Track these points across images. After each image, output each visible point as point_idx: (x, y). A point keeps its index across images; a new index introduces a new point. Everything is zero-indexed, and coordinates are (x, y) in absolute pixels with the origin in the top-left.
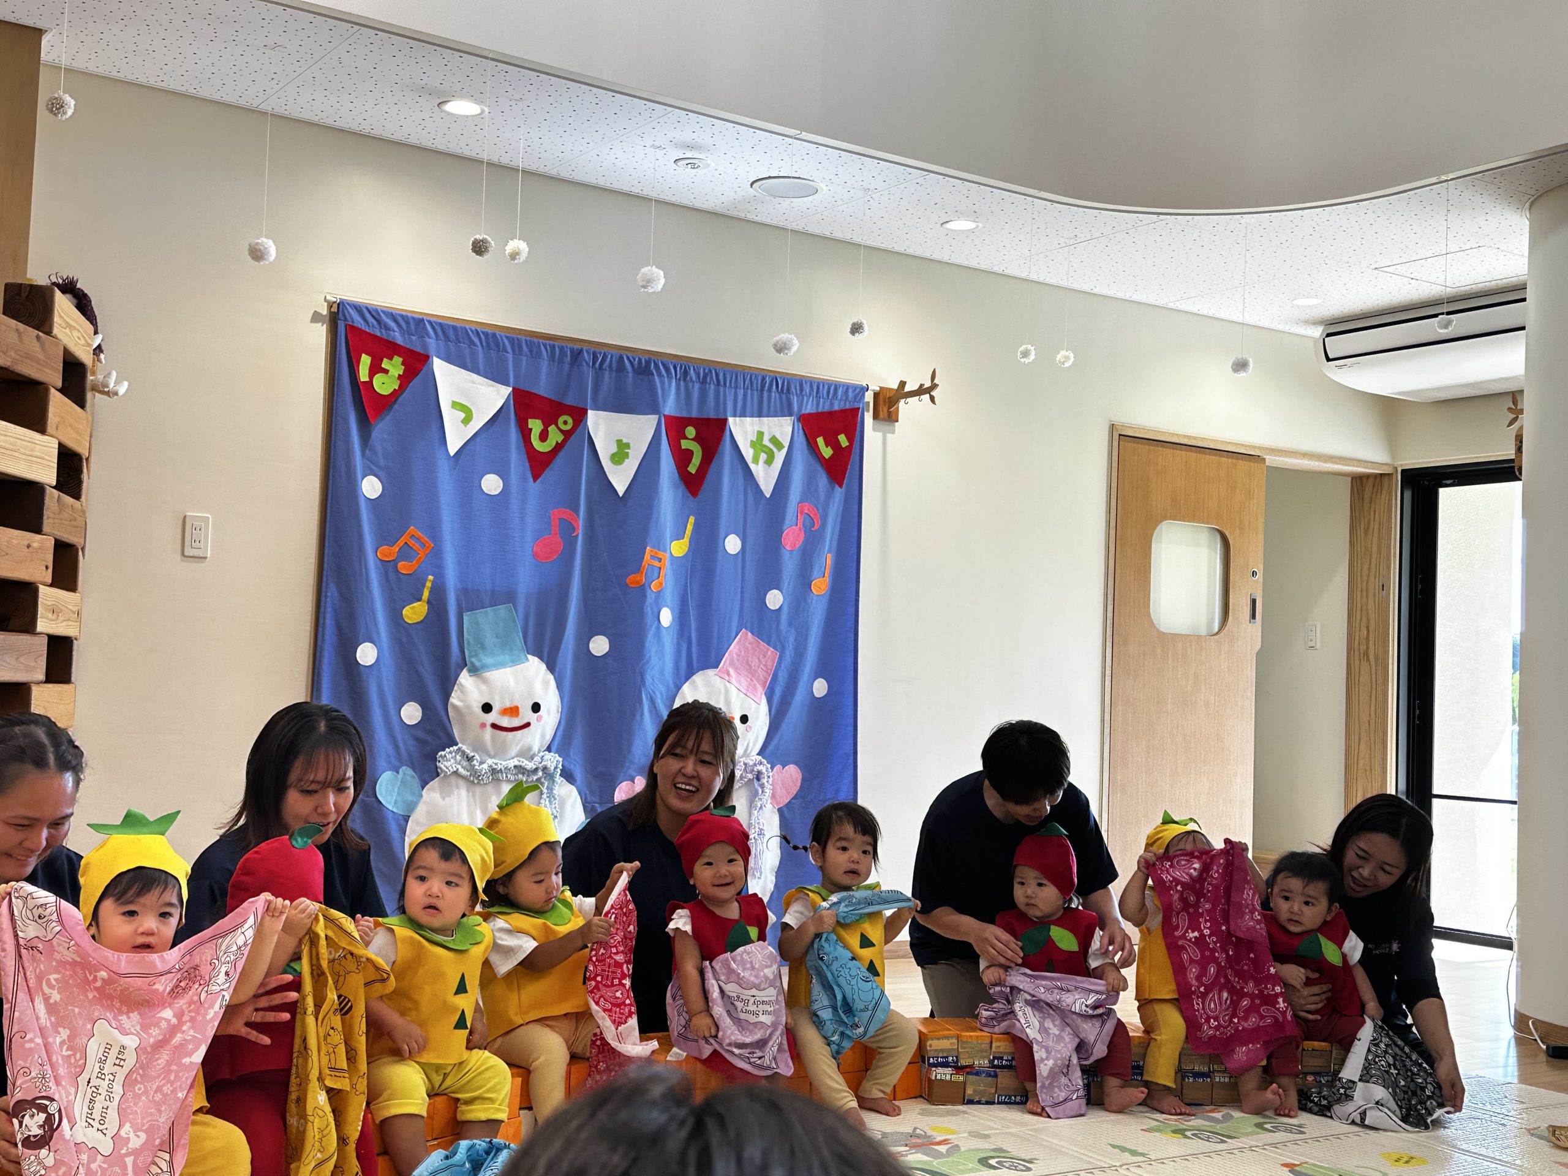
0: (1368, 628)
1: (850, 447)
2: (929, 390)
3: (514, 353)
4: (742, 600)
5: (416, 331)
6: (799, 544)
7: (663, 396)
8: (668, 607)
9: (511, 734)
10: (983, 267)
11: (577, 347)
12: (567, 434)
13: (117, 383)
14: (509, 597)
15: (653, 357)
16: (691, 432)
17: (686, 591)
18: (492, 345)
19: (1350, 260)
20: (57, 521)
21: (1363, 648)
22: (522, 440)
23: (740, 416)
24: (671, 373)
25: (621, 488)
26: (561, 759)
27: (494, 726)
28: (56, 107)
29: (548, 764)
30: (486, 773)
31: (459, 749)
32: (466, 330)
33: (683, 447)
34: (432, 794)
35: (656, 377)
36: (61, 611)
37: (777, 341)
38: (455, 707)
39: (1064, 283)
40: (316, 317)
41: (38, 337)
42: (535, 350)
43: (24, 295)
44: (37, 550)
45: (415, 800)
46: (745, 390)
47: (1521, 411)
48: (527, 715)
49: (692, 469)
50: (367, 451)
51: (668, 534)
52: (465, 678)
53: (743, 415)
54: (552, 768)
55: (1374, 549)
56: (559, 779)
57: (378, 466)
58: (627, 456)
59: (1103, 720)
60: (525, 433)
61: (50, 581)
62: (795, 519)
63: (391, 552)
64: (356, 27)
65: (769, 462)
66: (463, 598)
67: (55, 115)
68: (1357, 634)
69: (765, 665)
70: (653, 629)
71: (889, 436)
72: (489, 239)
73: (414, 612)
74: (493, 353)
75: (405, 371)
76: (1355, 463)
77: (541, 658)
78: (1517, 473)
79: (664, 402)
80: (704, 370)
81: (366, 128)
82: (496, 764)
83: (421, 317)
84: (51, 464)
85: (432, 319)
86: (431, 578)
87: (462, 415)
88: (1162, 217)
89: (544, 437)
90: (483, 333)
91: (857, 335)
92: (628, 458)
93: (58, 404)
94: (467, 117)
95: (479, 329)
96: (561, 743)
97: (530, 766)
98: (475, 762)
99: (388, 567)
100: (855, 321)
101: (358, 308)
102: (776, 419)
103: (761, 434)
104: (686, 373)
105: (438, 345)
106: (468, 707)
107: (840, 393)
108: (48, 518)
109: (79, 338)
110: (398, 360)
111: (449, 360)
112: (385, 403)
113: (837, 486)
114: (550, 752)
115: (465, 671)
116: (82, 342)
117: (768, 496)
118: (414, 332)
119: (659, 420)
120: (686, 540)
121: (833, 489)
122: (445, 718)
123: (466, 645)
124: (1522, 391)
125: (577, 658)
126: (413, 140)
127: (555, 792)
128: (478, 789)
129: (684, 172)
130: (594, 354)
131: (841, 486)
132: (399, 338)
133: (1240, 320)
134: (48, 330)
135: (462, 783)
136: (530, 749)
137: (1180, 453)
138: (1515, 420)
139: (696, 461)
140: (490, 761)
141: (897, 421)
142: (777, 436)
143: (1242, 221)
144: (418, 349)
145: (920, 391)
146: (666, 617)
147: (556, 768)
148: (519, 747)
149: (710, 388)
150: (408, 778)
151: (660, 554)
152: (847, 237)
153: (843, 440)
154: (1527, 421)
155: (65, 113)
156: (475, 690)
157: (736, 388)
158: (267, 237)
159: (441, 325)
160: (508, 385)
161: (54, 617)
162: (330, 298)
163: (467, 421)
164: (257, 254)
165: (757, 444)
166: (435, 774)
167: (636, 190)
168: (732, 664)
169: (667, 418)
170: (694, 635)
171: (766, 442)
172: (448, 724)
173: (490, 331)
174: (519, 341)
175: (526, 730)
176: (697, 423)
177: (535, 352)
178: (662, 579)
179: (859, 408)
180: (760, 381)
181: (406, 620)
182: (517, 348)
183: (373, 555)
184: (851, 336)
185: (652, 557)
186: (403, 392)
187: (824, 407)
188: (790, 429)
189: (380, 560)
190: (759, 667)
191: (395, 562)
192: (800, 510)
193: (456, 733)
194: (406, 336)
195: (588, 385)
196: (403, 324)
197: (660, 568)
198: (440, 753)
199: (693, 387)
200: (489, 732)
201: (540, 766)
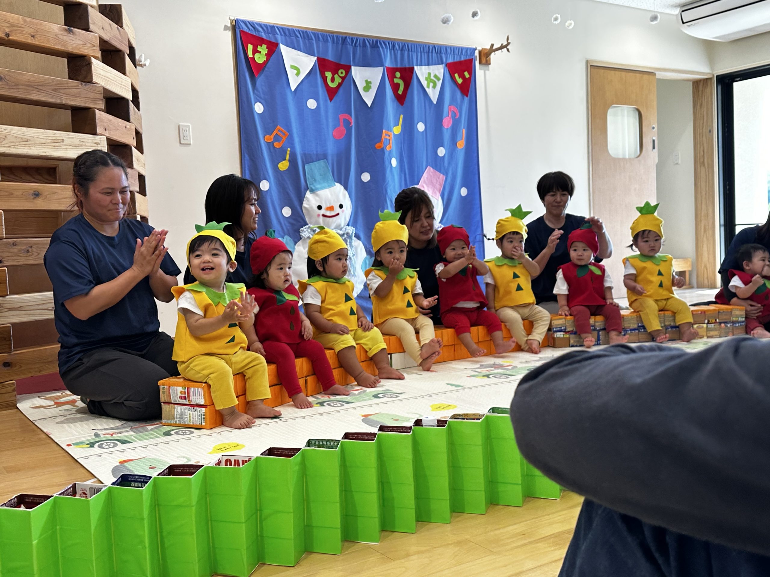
0: (703, 151)
1: (470, 78)
2: (506, 46)
3: (316, 41)
4: (427, 153)
5: (271, 31)
6: (450, 125)
7: (385, 58)
8: (394, 157)
9: (331, 219)
11: (344, 36)
12: (343, 78)
13: (145, 60)
14: (325, 157)
15: (378, 39)
16: (398, 74)
17: (401, 150)
18: (306, 38)
21: (702, 160)
22: (323, 82)
23: (420, 66)
24: (387, 47)
25: (369, 103)
27: (323, 215)
29: (349, 231)
31: (309, 227)
32: (293, 29)
33: (395, 82)
34: (300, 247)
35: (381, 49)
36: (140, 161)
37: (444, 18)
38: (305, 208)
40: (226, 28)
41: (117, 28)
42: (325, 38)
43: (107, 8)
44: (129, 130)
46: (421, 53)
48: (337, 210)
49: (400, 92)
50: (256, 91)
51: (392, 124)
52: (308, 195)
53: (421, 65)
54: (351, 233)
55: (705, 114)
56: (354, 238)
57: (261, 98)
58: (370, 87)
59: (589, 200)
60: (324, 79)
62: (448, 113)
63: (270, 138)
65: (434, 87)
66: (304, 158)
68: (698, 154)
69: (440, 182)
70: (389, 169)
71: (487, 72)
73: (284, 166)
74: (307, 41)
75: (268, 51)
76: (695, 74)
77: (341, 184)
79: (385, 61)
80: (402, 44)
83: (273, 25)
84: (129, 90)
85: (278, 26)
86: (289, 149)
87: (296, 72)
89: (333, 80)
90: (301, 31)
91: (475, 17)
96: (353, 222)
99: (270, 145)
100: (474, 10)
101: (244, 22)
102: (436, 66)
103: (429, 74)
104: (394, 46)
105: (281, 38)
106: (311, 207)
107: (464, 51)
108: (131, 116)
110: (264, 46)
111: (287, 45)
112: (261, 68)
113: (465, 97)
114: (349, 226)
115: (308, 191)
117: (435, 103)
118: (270, 33)
119: (384, 69)
120: (400, 126)
121: (463, 98)
122: (301, 213)
123: (307, 180)
125: (356, 183)
127: (353, 243)
130: (352, 39)
131: (467, 96)
132: (264, 37)
133: (641, 7)
134: (120, 25)
136: (340, 225)
137: (618, 73)
139: (402, 88)
141: (490, 64)
142: (437, 74)
144: (273, 40)
145: (502, 47)
146: (394, 162)
147: (352, 233)
148: (335, 224)
149: (405, 53)
150: (289, 241)
151: (389, 133)
153: (467, 75)
156: (314, 200)
159: (282, 28)
160: (314, 55)
161: (138, 163)
162: (232, 18)
163: (298, 74)
165: (428, 79)
166: (299, 238)
168: (425, 182)
169: (388, 69)
170: (406, 170)
171: (432, 77)
172: (303, 216)
173: (305, 30)
174: (318, 34)
175: (337, 217)
176: (401, 70)
177: (326, 41)
178: (391, 145)
179: (472, 59)
180: (427, 48)
181: (280, 169)
182: (317, 38)
183: (263, 140)
184: (472, 18)
185: (386, 135)
186: (268, 62)
187: (457, 59)
188: (443, 71)
189: (266, 142)
190: (437, 183)
191: (273, 143)
192: (450, 109)
193: (307, 219)
194: (267, 34)
195: (350, 54)
196: (265, 28)
197: (390, 140)
198: (301, 229)
199: (397, 53)
200: (321, 218)
201: (345, 232)
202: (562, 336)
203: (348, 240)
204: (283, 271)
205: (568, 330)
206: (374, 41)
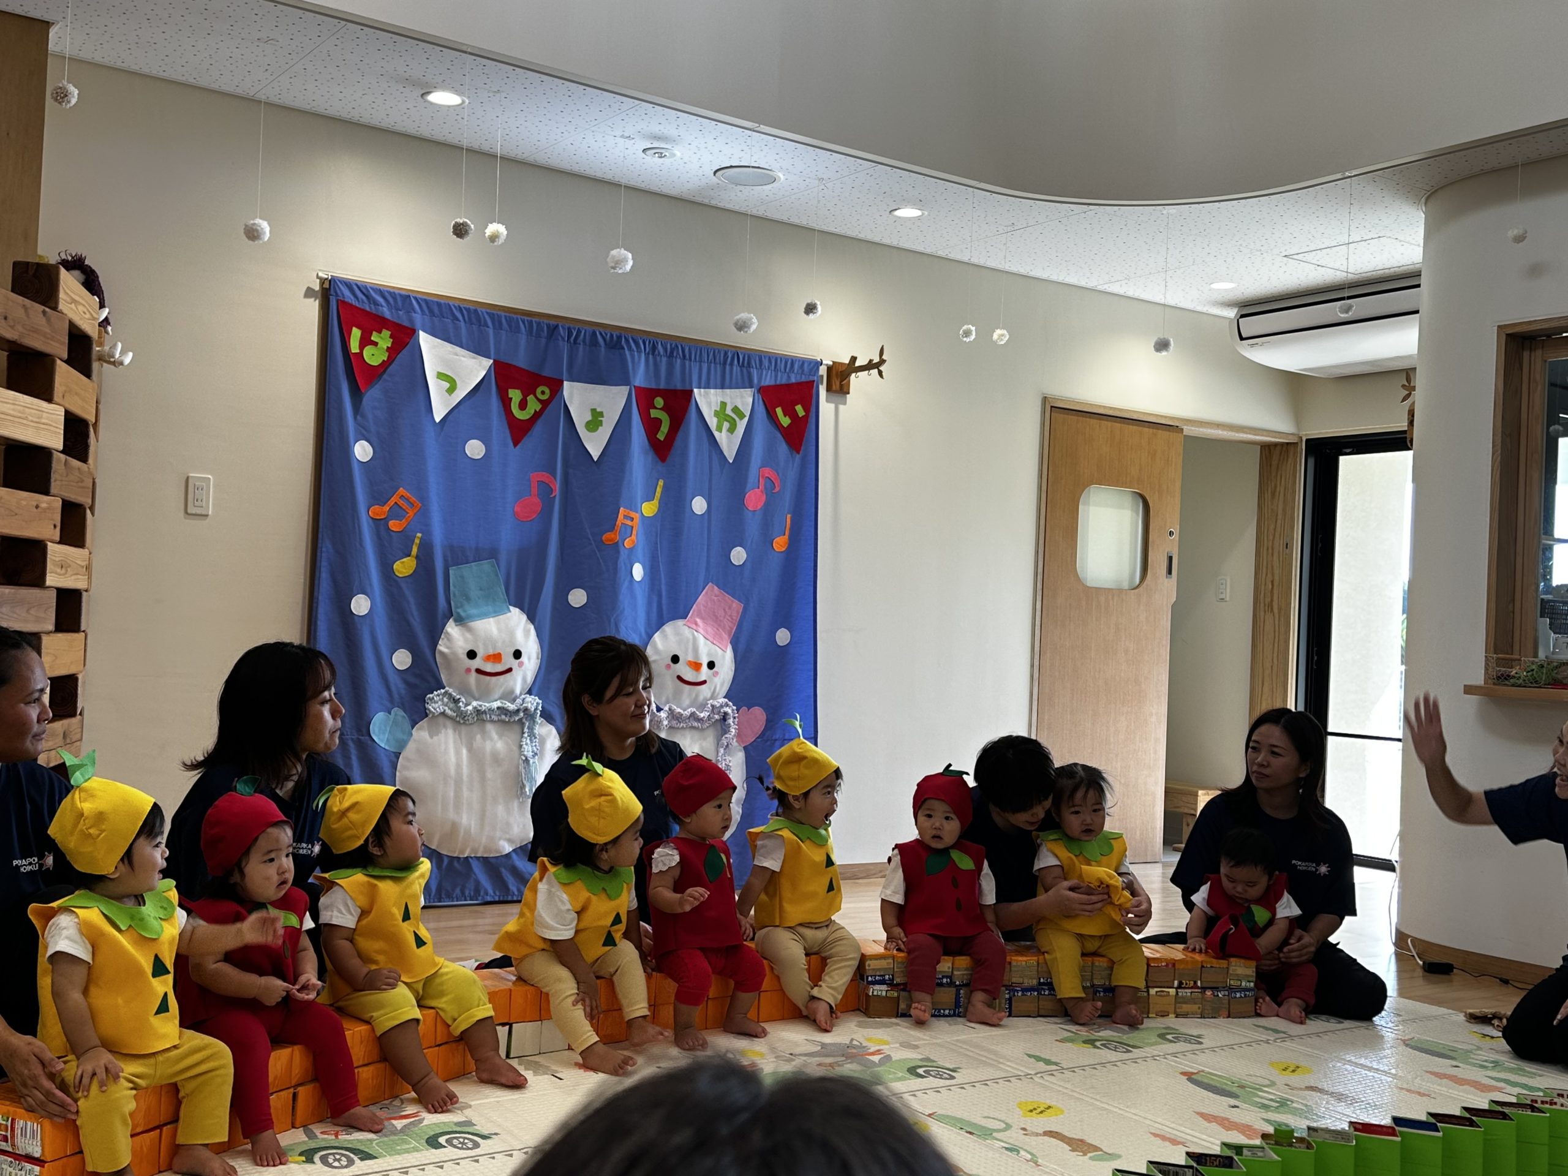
0: (1272, 582)
1: (806, 417)
2: (877, 366)
3: (495, 329)
4: (708, 557)
5: (403, 306)
6: (760, 505)
7: (633, 369)
8: (639, 562)
9: (494, 679)
10: (928, 251)
11: (553, 322)
12: (545, 404)
13: (123, 353)
14: (492, 554)
15: (623, 333)
16: (659, 402)
17: (656, 547)
18: (474, 320)
19: (1262, 249)
20: (64, 483)
21: (1268, 600)
22: (502, 409)
23: (705, 388)
24: (640, 348)
25: (595, 452)
26: (541, 702)
27: (478, 671)
28: (61, 96)
29: (529, 705)
30: (471, 714)
31: (446, 692)
32: (449, 304)
33: (652, 416)
34: (421, 734)
35: (627, 352)
36: (70, 566)
37: (738, 320)
38: (442, 653)
39: (1000, 267)
40: (309, 293)
41: (44, 312)
42: (513, 323)
43: (31, 272)
44: (45, 510)
45: (405, 737)
46: (709, 363)
47: (1414, 388)
48: (509, 661)
49: (661, 436)
50: (359, 417)
51: (639, 495)
52: (451, 628)
53: (707, 386)
54: (533, 709)
55: (1280, 512)
56: (539, 720)
57: (369, 432)
58: (601, 423)
59: (1032, 666)
60: (506, 402)
61: (58, 539)
62: (756, 481)
64: (343, 23)
65: (732, 430)
66: (449, 554)
67: (60, 103)
68: (1263, 587)
69: (730, 616)
70: (626, 584)
71: (841, 407)
72: (469, 222)
73: (404, 567)
74: (474, 326)
75: (393, 343)
76: (1265, 433)
77: (522, 609)
78: (1409, 445)
79: (635, 375)
80: (671, 345)
81: (355, 115)
82: (481, 706)
83: (408, 294)
84: (58, 430)
85: (417, 296)
86: (419, 535)
87: (448, 385)
88: (1091, 207)
89: (523, 405)
90: (464, 308)
91: (811, 315)
92: (601, 425)
93: (64, 375)
94: (449, 107)
95: (462, 306)
96: (541, 686)
97: (512, 707)
98: (461, 704)
99: (379, 525)
100: (809, 302)
101: (348, 284)
102: (738, 390)
103: (724, 405)
104: (654, 348)
105: (423, 320)
106: (454, 654)
107: (796, 366)
108: (55, 481)
109: (84, 313)
110: (386, 333)
111: (433, 333)
112: (375, 373)
113: (794, 453)
114: (530, 695)
115: (451, 620)
116: (88, 316)
117: (731, 461)
118: (400, 307)
119: (630, 390)
120: (656, 502)
121: (791, 455)
122: (434, 665)
123: (452, 596)
124: (1415, 369)
125: (554, 609)
126: (399, 127)
127: (536, 731)
128: (464, 729)
129: (652, 161)
130: (569, 330)
131: (798, 452)
132: (386, 313)
133: (1162, 302)
134: (53, 306)
135: (449, 723)
136: (512, 692)
137: (1106, 423)
138: (1409, 395)
139: (665, 429)
140: (475, 703)
141: (849, 393)
142: (740, 407)
143: (1165, 212)
144: (406, 323)
145: (870, 366)
146: (638, 572)
147: (536, 709)
148: (501, 690)
149: (676, 361)
150: (400, 718)
151: (633, 514)
152: (804, 223)
153: (800, 410)
154: (1419, 397)
155: (69, 102)
156: (461, 639)
157: (701, 361)
158: (261, 218)
159: (426, 301)
160: (490, 358)
161: (63, 571)
162: (324, 275)
163: (451, 390)
164: (252, 234)
165: (720, 414)
166: (424, 715)
167: (609, 176)
168: (699, 615)
169: (638, 389)
170: (664, 588)
171: (729, 411)
172: (436, 669)
173: (472, 307)
174: (499, 317)
175: (508, 675)
176: (665, 393)
177: (514, 327)
178: (633, 537)
179: (814, 381)
180: (722, 355)
181: (397, 573)
182: (497, 324)
183: (366, 513)
184: (805, 316)
185: (625, 517)
186: (390, 365)
187: (782, 379)
188: (751, 400)
189: (372, 518)
190: (724, 617)
191: (385, 521)
192: (761, 474)
193: (444, 678)
194: (393, 311)
195: (563, 358)
196: (391, 300)
197: (632, 527)
198: (428, 696)
199: (661, 361)
200: (473, 676)
201: (522, 707)
202: (884, 994)
203: (527, 724)
204: (275, 864)
205: (897, 980)
206: (614, 336)
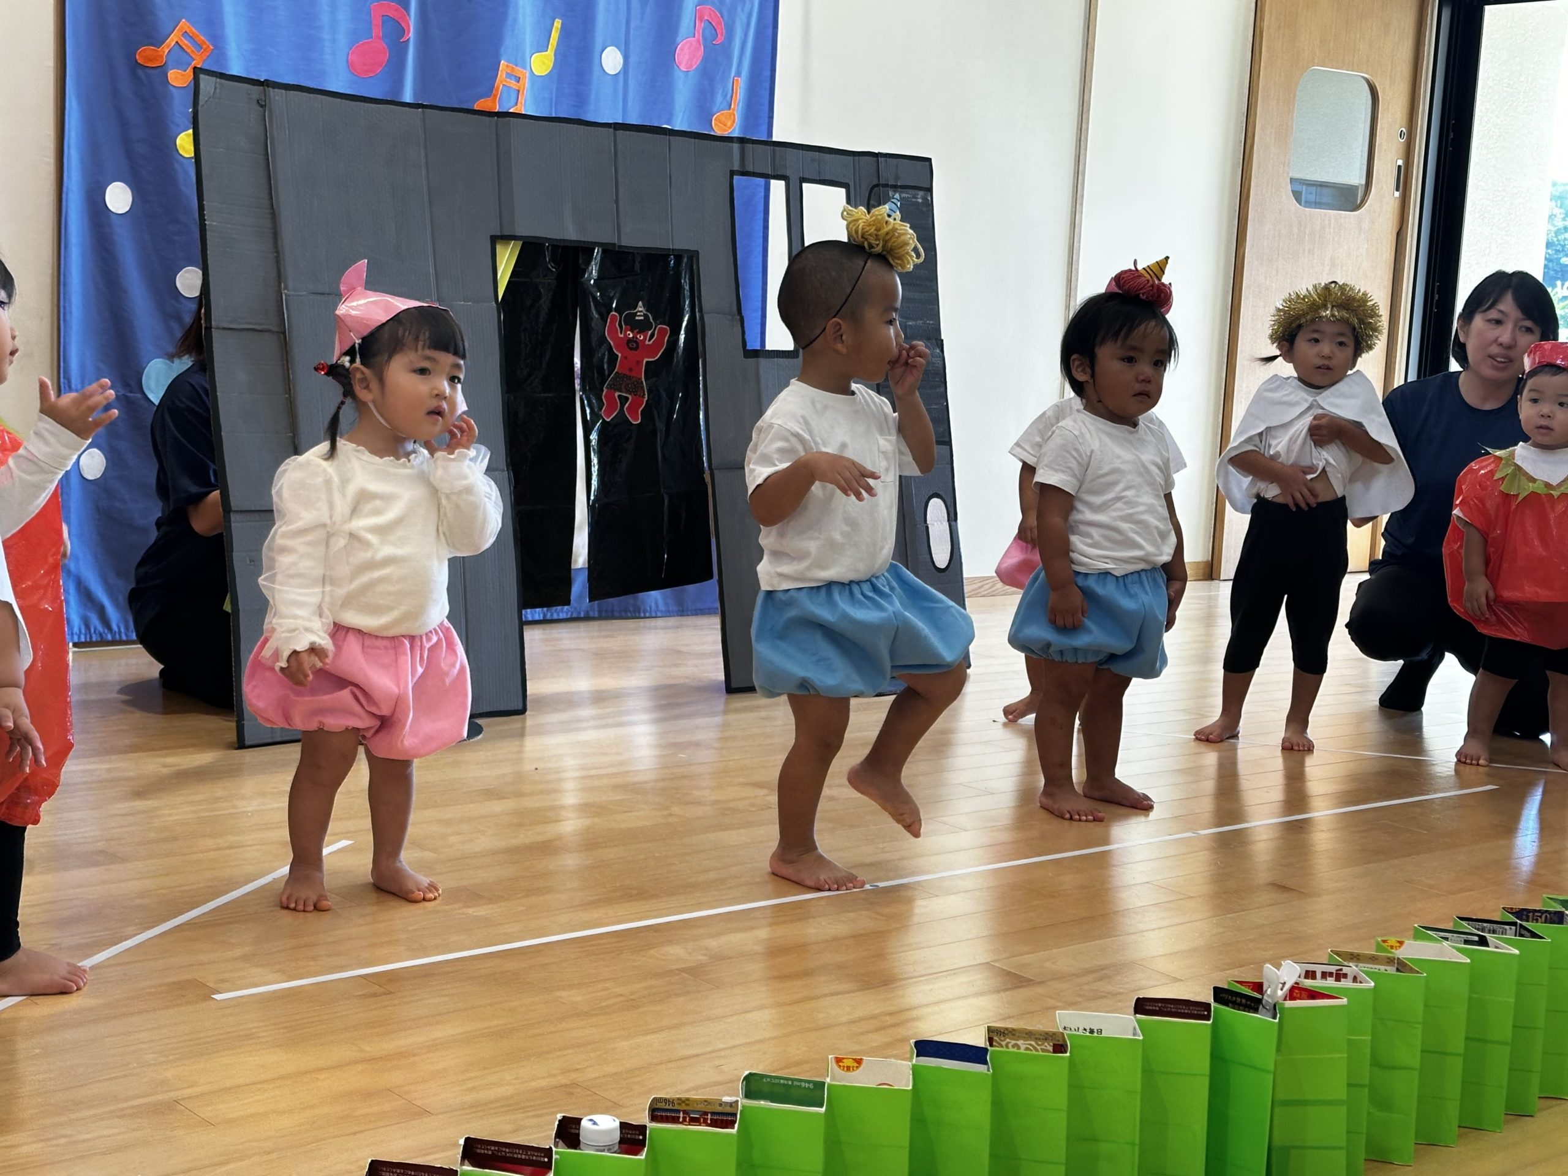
6: (697, 62)
51: (528, 42)
62: (692, 24)
63: (156, 54)
99: (153, 76)
120: (550, 52)
151: (518, 70)
181: (181, 152)
185: (509, 75)
192: (699, 16)
197: (519, 91)
